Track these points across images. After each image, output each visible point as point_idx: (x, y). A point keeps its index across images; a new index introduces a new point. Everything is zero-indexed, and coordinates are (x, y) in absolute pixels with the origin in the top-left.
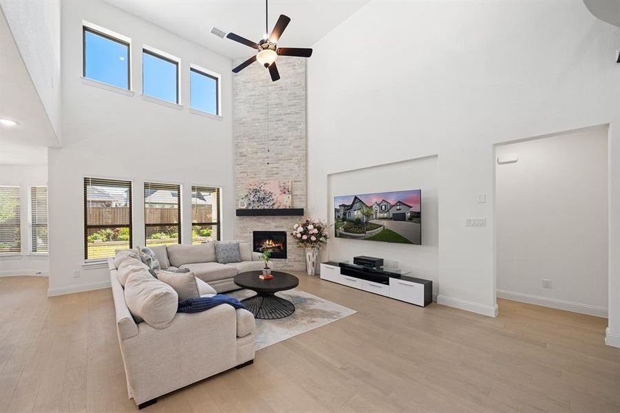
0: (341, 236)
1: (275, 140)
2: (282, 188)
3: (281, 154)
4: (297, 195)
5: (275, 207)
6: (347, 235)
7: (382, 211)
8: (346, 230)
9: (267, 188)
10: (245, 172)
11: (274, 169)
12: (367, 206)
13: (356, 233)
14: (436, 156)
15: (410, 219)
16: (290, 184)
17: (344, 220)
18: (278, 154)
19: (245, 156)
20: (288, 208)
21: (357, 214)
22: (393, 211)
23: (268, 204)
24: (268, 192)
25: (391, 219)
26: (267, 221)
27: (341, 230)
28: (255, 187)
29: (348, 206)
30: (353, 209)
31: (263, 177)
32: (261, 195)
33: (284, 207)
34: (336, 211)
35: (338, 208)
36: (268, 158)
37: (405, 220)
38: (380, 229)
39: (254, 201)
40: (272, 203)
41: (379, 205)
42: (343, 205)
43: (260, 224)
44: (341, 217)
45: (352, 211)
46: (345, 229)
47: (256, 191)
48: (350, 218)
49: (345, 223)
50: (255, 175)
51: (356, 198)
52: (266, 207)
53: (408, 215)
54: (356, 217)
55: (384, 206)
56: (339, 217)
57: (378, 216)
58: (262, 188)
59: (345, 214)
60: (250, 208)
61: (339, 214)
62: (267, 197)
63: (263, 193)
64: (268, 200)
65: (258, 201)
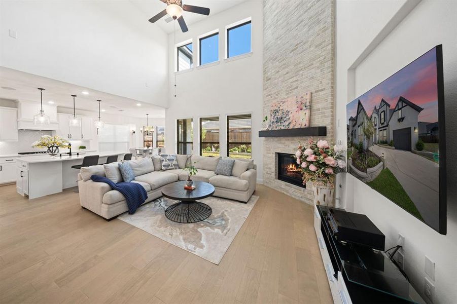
1: (295, 49)
2: (300, 103)
3: (300, 63)
4: (319, 110)
5: (291, 127)
7: (381, 126)
9: (285, 107)
10: (270, 95)
11: (294, 83)
12: (367, 116)
16: (308, 97)
18: (297, 64)
19: (270, 79)
20: (303, 126)
21: (360, 133)
23: (284, 124)
24: (285, 111)
26: (286, 143)
28: (275, 108)
31: (283, 96)
32: (279, 115)
33: (299, 127)
36: (287, 73)
39: (273, 122)
40: (288, 122)
41: (378, 111)
42: (351, 118)
43: (280, 145)
44: (350, 138)
47: (276, 111)
50: (277, 95)
52: (283, 128)
58: (281, 108)
59: (352, 134)
60: (270, 129)
62: (284, 116)
63: (281, 113)
64: (285, 119)
65: (276, 122)
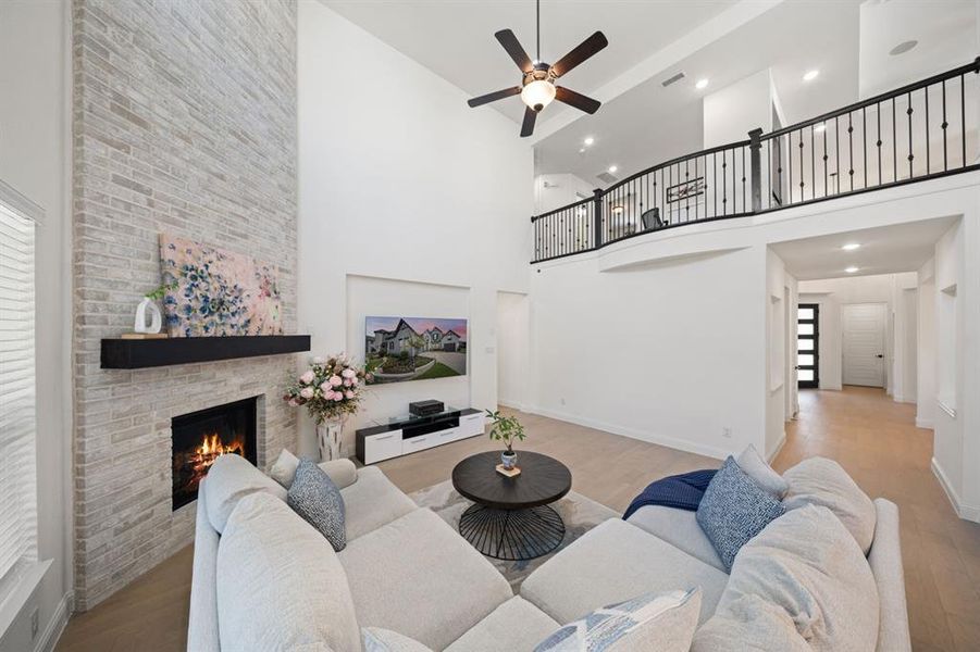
0: (377, 381)
2: (263, 279)
5: (252, 331)
6: (386, 378)
7: (435, 342)
8: (386, 370)
9: (227, 273)
12: (416, 334)
13: (401, 372)
14: (468, 288)
15: (459, 350)
17: (382, 355)
20: (277, 332)
21: (402, 345)
22: (445, 341)
23: (234, 321)
24: (230, 285)
25: (443, 350)
26: (219, 375)
27: (377, 372)
28: (190, 261)
29: (389, 333)
30: (398, 336)
32: (212, 290)
33: (271, 332)
34: (369, 340)
35: (374, 335)
37: (453, 351)
38: (432, 363)
39: (189, 309)
40: (244, 318)
41: (430, 333)
42: (380, 332)
43: (197, 388)
44: (378, 350)
45: (395, 340)
46: (384, 369)
47: (194, 275)
48: (393, 352)
49: (385, 359)
51: (402, 322)
53: (457, 345)
54: (402, 350)
55: (436, 333)
56: (373, 350)
57: (430, 347)
58: (212, 269)
59: (384, 345)
61: (373, 346)
62: (231, 299)
63: (217, 285)
64: (233, 309)
65: (203, 310)
